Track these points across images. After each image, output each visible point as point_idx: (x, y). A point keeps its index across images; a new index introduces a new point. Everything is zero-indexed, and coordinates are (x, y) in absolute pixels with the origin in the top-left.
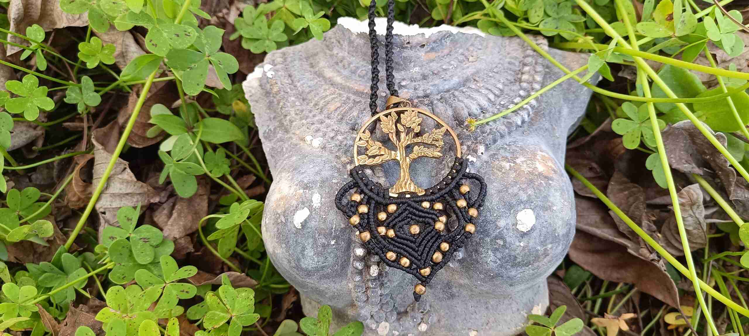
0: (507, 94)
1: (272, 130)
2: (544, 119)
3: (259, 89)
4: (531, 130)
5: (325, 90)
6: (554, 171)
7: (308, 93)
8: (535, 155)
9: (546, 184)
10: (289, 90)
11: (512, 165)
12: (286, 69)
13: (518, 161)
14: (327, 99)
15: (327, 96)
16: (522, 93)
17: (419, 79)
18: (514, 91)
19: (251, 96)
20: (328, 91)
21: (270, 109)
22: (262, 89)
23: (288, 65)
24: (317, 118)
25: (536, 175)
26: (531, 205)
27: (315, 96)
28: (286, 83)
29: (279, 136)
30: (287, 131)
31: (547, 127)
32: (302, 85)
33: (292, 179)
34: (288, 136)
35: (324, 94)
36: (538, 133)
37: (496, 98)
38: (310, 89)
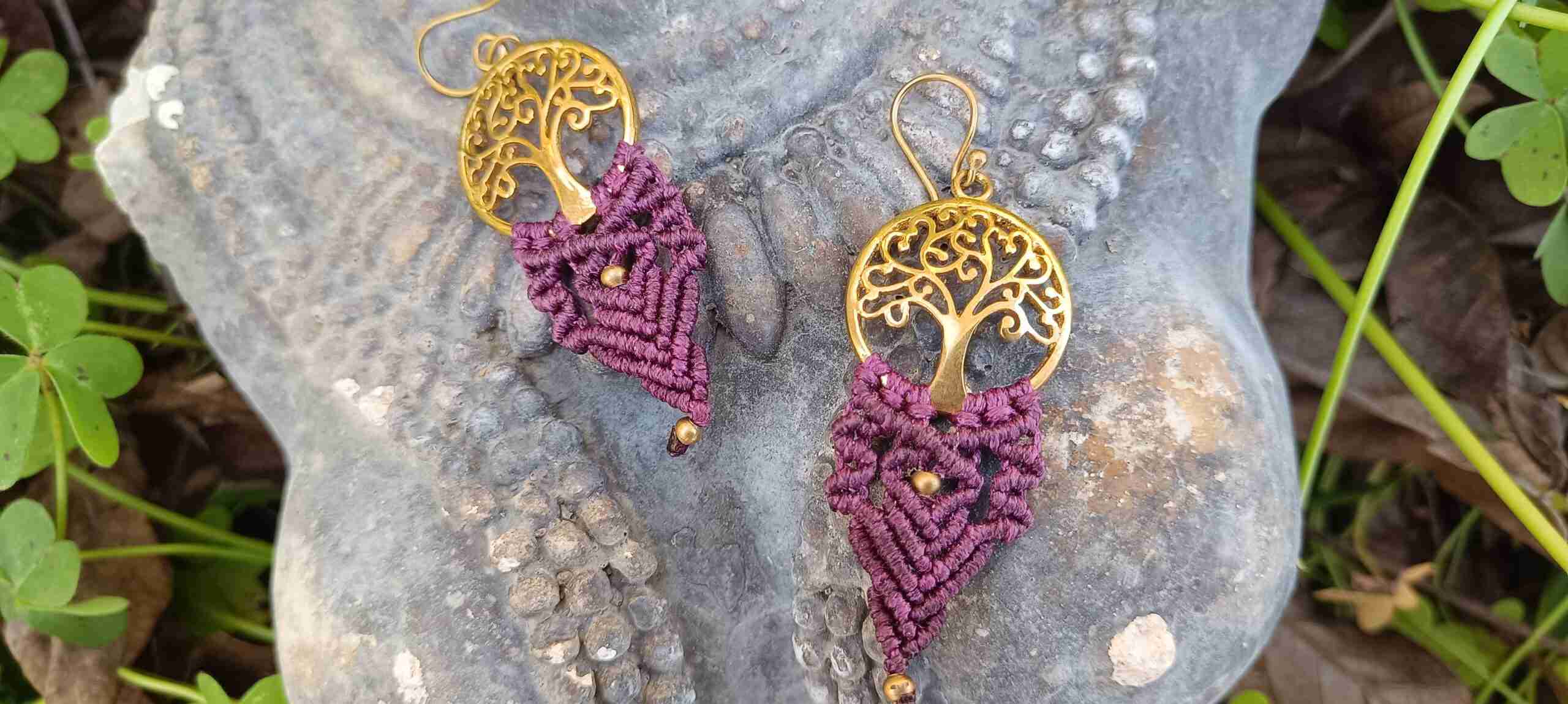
0: (1032, 78)
1: (236, 322)
2: (1175, 146)
3: (151, 169)
4: (1133, 214)
5: (368, 159)
6: (1231, 413)
7: (315, 177)
8: (1155, 361)
9: (1205, 491)
10: (246, 174)
11: (1080, 440)
12: (223, 74)
13: (1100, 416)
14: (380, 201)
15: (377, 187)
16: (1090, 65)
17: (694, 69)
18: (1057, 59)
19: (133, 202)
20: (379, 161)
21: (206, 248)
22: (163, 169)
23: (226, 52)
24: (361, 291)
25: (1169, 466)
26: (1156, 600)
27: (338, 193)
28: (230, 143)
29: (262, 345)
30: (279, 336)
31: (1187, 174)
32: (288, 139)
33: (317, 580)
34: (290, 352)
35: (368, 178)
36: (1160, 221)
37: (995, 109)
38: (319, 155)
